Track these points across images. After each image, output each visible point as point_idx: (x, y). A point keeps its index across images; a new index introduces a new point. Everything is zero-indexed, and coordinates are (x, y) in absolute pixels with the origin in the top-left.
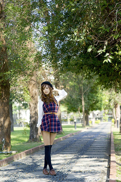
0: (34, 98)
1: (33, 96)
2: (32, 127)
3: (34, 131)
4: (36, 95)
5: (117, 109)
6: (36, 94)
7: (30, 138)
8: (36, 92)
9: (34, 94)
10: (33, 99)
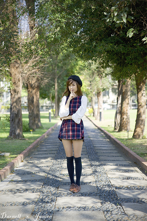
0: (17, 85)
1: (16, 82)
2: (13, 121)
3: (16, 126)
4: (19, 81)
5: (99, 98)
6: (19, 79)
7: (11, 135)
8: (19, 78)
9: (17, 80)
10: (15, 86)
